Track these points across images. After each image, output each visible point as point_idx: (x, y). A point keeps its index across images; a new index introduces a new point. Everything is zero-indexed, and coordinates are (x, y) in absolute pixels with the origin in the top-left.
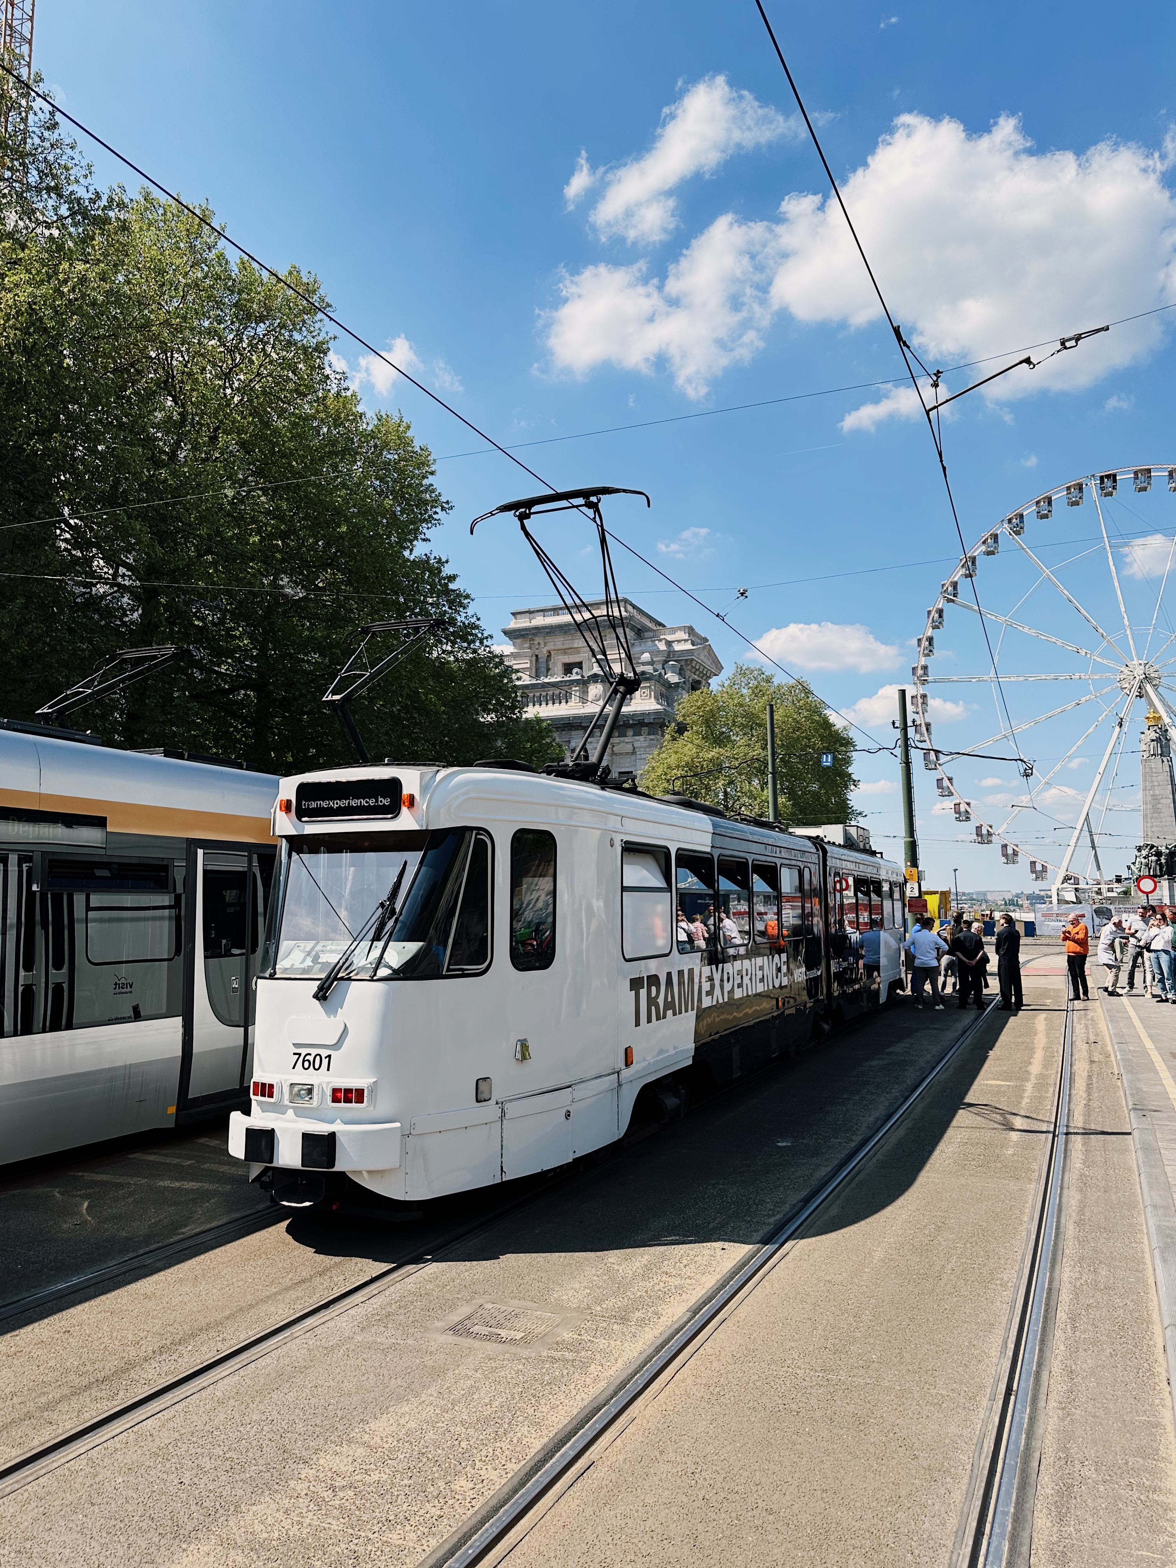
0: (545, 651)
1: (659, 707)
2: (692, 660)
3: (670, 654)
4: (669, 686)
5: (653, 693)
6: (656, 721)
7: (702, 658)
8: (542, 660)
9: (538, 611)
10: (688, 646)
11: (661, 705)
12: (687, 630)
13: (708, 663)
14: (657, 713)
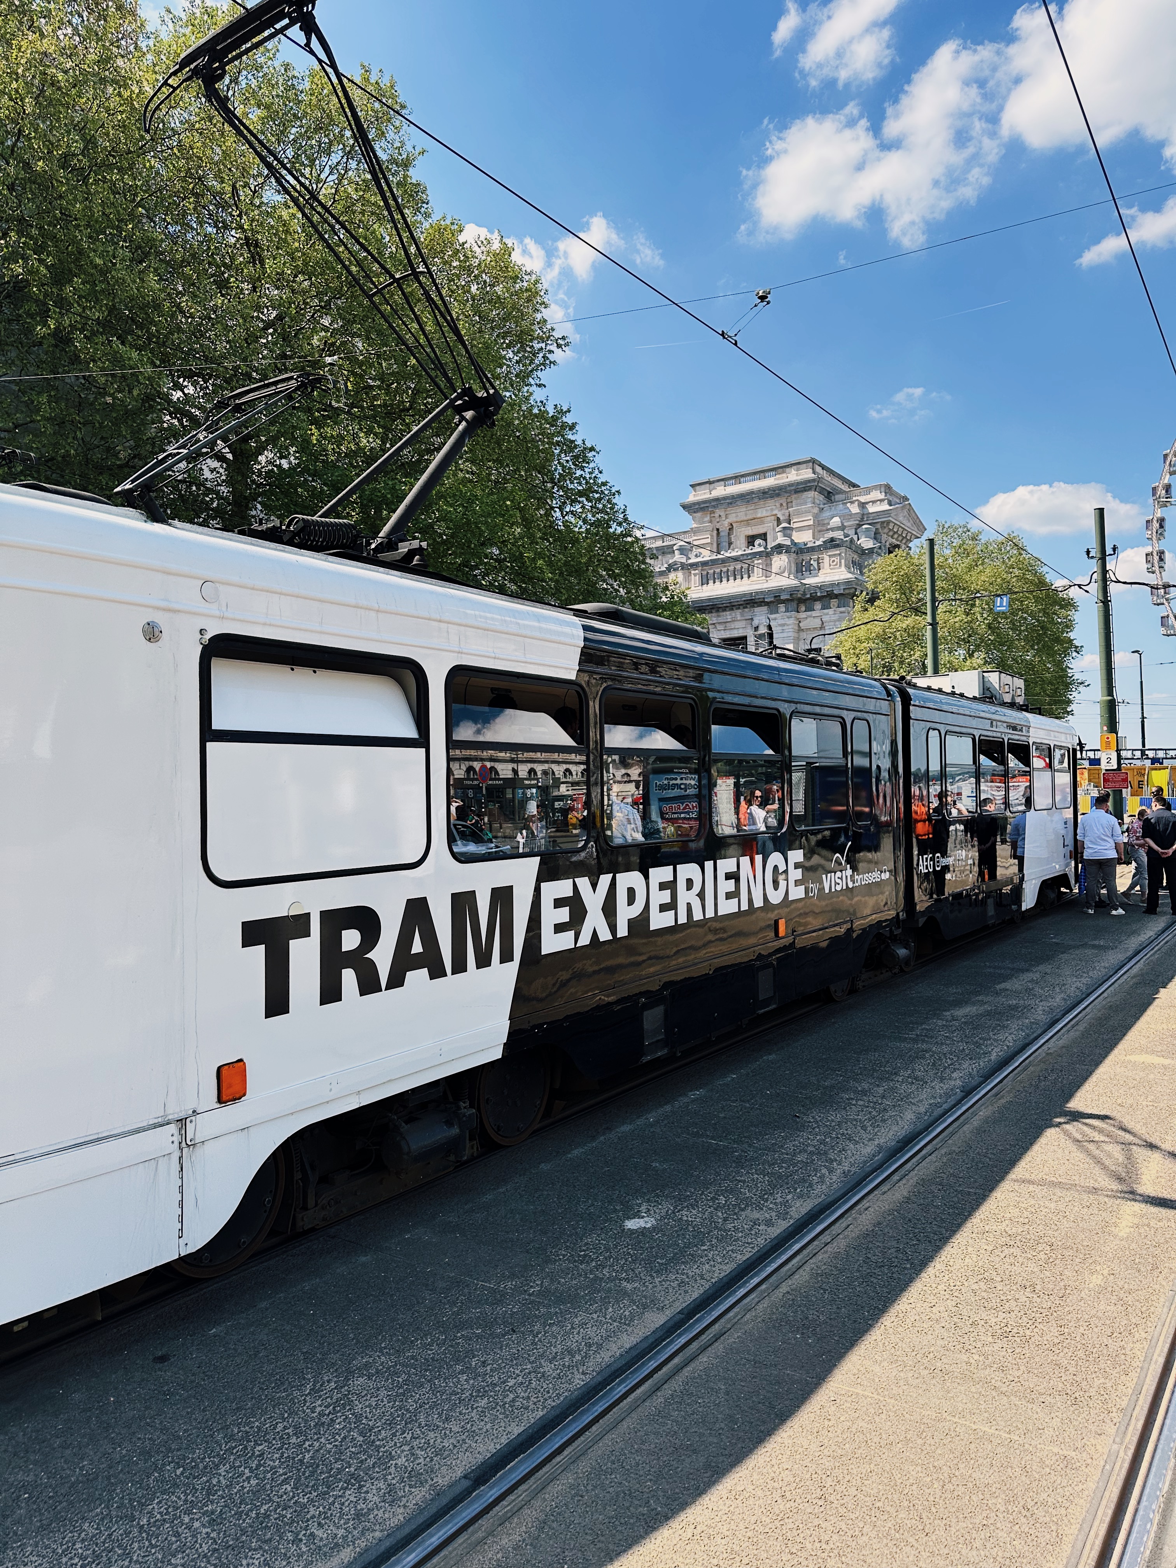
0: (726, 523)
1: (850, 576)
2: (888, 522)
3: (864, 517)
4: (864, 553)
5: (843, 561)
6: (847, 591)
7: (902, 519)
8: (724, 533)
9: (718, 481)
10: (885, 507)
11: (853, 573)
12: (883, 489)
13: (908, 524)
14: (848, 582)
